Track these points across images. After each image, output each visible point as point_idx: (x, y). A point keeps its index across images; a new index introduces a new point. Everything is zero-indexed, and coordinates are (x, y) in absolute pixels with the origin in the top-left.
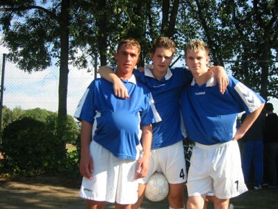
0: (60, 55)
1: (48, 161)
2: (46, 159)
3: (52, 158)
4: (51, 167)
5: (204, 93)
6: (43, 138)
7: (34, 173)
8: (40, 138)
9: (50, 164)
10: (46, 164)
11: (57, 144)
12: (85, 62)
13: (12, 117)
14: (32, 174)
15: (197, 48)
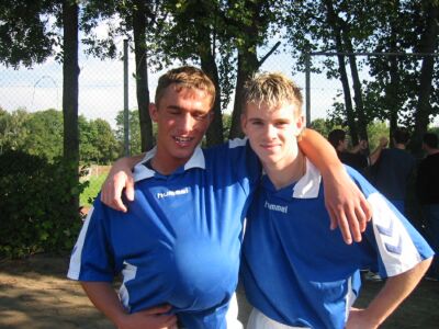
0: (62, 42)
1: (48, 231)
2: (43, 228)
3: (55, 226)
4: (54, 241)
5: (284, 209)
6: (38, 192)
7: (25, 251)
8: (32, 191)
9: (51, 236)
10: (45, 237)
11: (63, 201)
12: (113, 48)
13: (10, 124)
14: (21, 253)
15: (277, 97)
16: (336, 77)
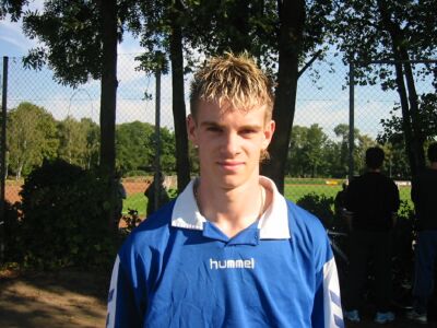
1: (79, 245)
2: (74, 243)
3: (86, 240)
7: (57, 264)
9: (81, 250)
10: (75, 251)
15: (246, 94)
16: (393, 89)
